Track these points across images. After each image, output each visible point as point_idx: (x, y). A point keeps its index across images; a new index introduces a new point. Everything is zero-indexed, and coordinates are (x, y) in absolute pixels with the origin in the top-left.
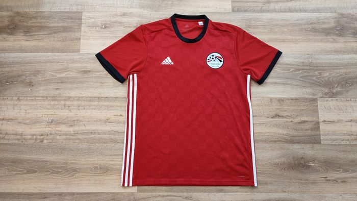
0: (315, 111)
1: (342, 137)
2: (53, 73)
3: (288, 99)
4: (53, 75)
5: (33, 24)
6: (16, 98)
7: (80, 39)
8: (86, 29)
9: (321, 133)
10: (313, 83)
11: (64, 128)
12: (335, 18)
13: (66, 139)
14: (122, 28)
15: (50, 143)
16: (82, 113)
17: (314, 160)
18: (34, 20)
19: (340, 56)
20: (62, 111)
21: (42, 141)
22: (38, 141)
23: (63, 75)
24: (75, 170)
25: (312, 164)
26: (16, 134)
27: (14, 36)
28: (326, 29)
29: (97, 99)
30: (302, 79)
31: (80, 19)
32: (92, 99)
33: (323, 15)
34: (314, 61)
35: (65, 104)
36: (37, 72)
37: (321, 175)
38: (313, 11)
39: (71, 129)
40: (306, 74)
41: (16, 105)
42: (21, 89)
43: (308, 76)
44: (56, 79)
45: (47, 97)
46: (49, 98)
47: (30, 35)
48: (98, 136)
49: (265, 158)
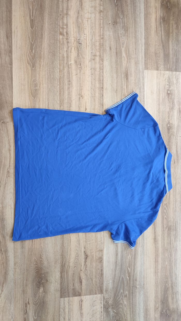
0: (91, 293)
1: (67, 318)
2: (125, 44)
3: (102, 267)
4: (123, 44)
5: (171, 26)
6: (102, 9)
7: (157, 70)
8: (166, 76)
9: (71, 298)
10: (117, 290)
11: (73, 54)
12: (177, 309)
13: (63, 57)
14: (168, 110)
15: (60, 42)
16: (88, 72)
17: (45, 291)
18: (175, 26)
19: (142, 315)
20: (90, 53)
21: (61, 34)
22: (61, 30)
23: (124, 54)
24: (34, 66)
25: (41, 290)
26: (67, 9)
27: (160, 7)
28: (167, 300)
29: (102, 86)
30: (121, 279)
31: (176, 70)
32: (101, 81)
34: (137, 290)
35: (96, 56)
36: (126, 29)
37: (31, 299)
39: (73, 62)
40: (125, 282)
41: (95, 9)
42: (110, 14)
43: (124, 285)
44: (120, 46)
45: (103, 38)
46: (102, 40)
47: (160, 23)
48: (66, 87)
49: (47, 246)
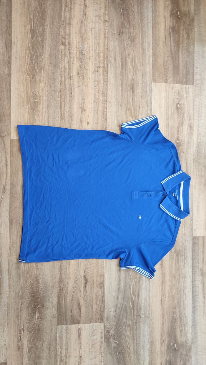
0: (91, 321)
1: (64, 347)
2: (131, 55)
3: (103, 293)
4: (129, 55)
5: (181, 36)
6: (107, 19)
7: (166, 82)
8: (176, 89)
9: (69, 326)
10: (119, 319)
11: (76, 66)
12: (186, 343)
13: (65, 69)
14: (177, 125)
15: (62, 52)
16: (91, 84)
17: (41, 317)
18: (185, 36)
19: (147, 347)
20: (93, 64)
21: (63, 44)
22: (63, 40)
23: (130, 66)
24: (33, 77)
25: (37, 315)
26: (70, 19)
27: (169, 16)
28: (175, 333)
29: (105, 99)
30: (123, 307)
31: (186, 83)
32: (105, 94)
33: (189, 330)
34: (142, 320)
35: (100, 67)
36: (132, 39)
37: (25, 324)
38: (194, 320)
39: (75, 73)
40: (129, 311)
41: (100, 19)
42: (115, 23)
43: (127, 314)
44: (126, 57)
45: (107, 49)
46: (106, 51)
47: (170, 33)
48: (68, 100)
49: (44, 268)
